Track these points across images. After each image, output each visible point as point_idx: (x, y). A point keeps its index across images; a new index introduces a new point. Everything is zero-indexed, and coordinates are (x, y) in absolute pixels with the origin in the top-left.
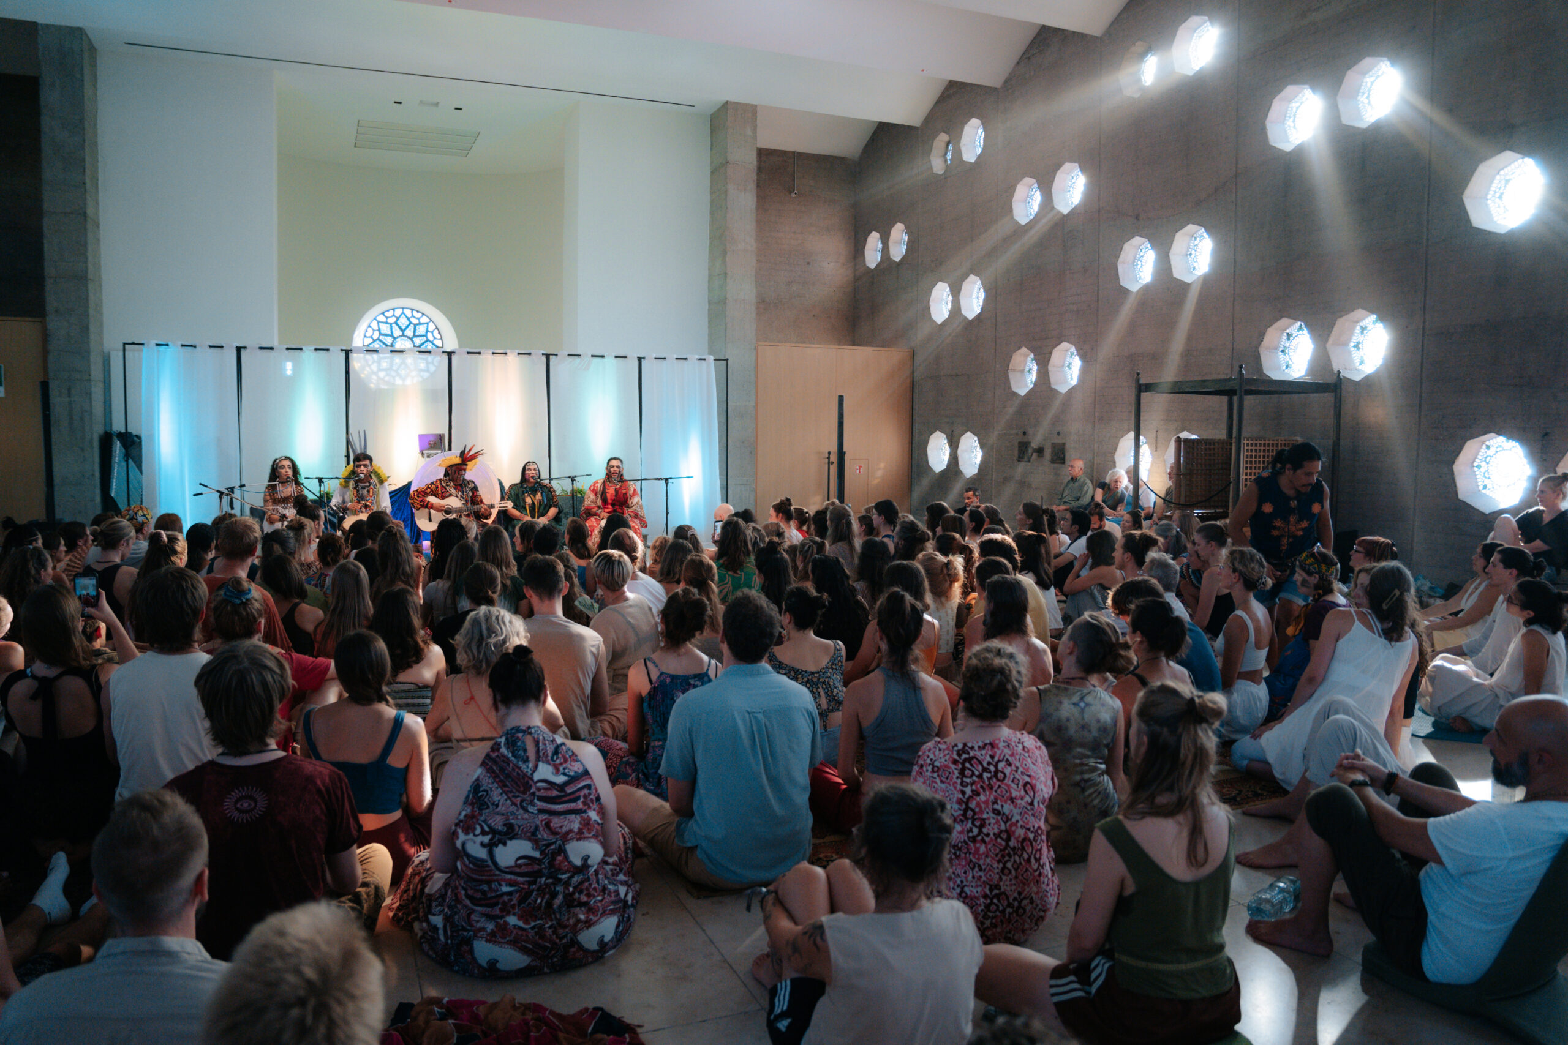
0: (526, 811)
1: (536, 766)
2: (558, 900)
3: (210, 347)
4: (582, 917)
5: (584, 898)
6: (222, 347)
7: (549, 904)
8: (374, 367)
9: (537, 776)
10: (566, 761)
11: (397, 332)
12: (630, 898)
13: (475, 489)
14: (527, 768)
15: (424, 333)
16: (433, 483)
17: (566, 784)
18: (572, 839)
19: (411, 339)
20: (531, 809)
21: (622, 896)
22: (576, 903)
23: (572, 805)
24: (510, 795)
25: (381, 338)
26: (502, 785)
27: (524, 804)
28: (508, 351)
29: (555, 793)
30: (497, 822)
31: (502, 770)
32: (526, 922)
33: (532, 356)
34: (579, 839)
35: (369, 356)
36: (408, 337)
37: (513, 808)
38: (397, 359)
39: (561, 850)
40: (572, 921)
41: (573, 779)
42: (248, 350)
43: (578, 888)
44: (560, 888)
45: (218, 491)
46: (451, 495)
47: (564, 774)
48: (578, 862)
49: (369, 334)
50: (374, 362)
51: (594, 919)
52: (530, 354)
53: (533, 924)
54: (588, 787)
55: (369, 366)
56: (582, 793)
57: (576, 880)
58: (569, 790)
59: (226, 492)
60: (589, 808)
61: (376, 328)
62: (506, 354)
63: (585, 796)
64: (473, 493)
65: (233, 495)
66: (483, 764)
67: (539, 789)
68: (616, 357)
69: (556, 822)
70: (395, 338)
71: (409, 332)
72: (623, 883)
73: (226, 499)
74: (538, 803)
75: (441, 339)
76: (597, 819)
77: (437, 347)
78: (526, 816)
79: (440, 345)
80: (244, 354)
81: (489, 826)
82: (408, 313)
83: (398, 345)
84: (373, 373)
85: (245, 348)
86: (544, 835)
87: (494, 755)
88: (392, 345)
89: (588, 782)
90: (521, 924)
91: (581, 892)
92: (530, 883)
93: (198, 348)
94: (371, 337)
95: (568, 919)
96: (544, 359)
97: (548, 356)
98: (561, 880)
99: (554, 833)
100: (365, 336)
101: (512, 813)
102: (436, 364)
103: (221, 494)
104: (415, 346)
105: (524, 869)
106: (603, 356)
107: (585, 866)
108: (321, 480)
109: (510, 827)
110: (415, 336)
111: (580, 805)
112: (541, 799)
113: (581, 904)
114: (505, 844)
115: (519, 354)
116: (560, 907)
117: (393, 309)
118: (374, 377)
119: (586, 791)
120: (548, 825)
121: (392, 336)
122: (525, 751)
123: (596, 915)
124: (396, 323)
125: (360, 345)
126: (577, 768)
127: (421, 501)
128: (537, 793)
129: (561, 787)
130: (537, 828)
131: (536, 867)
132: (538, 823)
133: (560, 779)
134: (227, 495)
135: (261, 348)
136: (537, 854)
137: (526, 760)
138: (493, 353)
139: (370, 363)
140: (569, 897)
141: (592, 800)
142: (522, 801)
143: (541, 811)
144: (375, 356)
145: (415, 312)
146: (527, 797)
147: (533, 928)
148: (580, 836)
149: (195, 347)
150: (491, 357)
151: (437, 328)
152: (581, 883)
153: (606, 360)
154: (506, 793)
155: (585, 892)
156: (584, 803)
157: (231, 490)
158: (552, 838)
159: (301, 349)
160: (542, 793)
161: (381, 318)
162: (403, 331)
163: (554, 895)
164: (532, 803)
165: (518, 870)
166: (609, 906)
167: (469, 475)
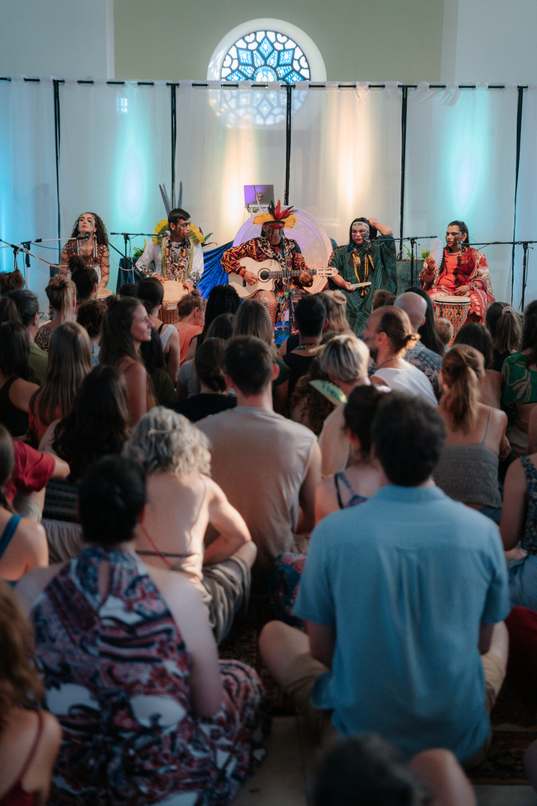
0: (85, 651)
1: (104, 600)
2: (115, 764)
3: (26, 80)
4: (144, 789)
5: (149, 765)
6: (38, 80)
7: (103, 767)
8: (233, 103)
9: (104, 612)
10: (144, 595)
11: (259, 61)
12: (230, 768)
13: (296, 250)
14: (93, 601)
15: (289, 62)
16: (247, 243)
17: (138, 625)
18: (139, 692)
19: (275, 69)
20: (92, 650)
21: (220, 764)
22: (137, 770)
23: (142, 652)
24: (70, 630)
25: (241, 68)
26: (63, 617)
27: (85, 644)
28: (357, 83)
29: (122, 634)
30: (52, 660)
31: (66, 598)
32: (76, 787)
33: (387, 89)
34: (148, 693)
35: (227, 92)
36: (271, 67)
37: (71, 646)
38: (258, 94)
39: (125, 705)
40: (131, 793)
41: (148, 620)
42: (66, 84)
43: (143, 753)
44: (118, 750)
45: (13, 246)
46: (267, 258)
47: (139, 613)
48: (146, 722)
49: (227, 64)
50: (232, 97)
51: (159, 793)
52: (383, 86)
53: (84, 790)
54: (168, 632)
55: (227, 102)
56: (158, 639)
57: (141, 741)
58: (141, 632)
59: (21, 247)
60: (166, 656)
61: (235, 56)
62: (354, 86)
63: (162, 643)
64: (294, 255)
65: (30, 252)
66: (48, 590)
67: (104, 627)
68: (490, 87)
69: (120, 669)
70: (256, 69)
71: (272, 61)
72: (224, 748)
73: (21, 256)
74: (100, 643)
75: (309, 68)
76: (178, 671)
77: (304, 79)
78: (85, 657)
79: (307, 76)
80: (62, 89)
81: (43, 664)
82: (271, 36)
83: (260, 78)
84: (231, 110)
85: (63, 81)
86: (105, 683)
87: (61, 580)
88: (253, 78)
89: (168, 625)
90: (68, 788)
91: (145, 757)
92: (84, 739)
93: (13, 82)
94: (230, 67)
95: (127, 790)
96: (400, 92)
97: (405, 88)
98: (122, 739)
99: (117, 681)
100: (223, 67)
101: (70, 652)
102: (302, 99)
103: (16, 248)
104: (278, 79)
105: (79, 721)
106: (473, 87)
107: (156, 728)
108: (126, 237)
109: (65, 667)
110: (278, 65)
111: (153, 652)
112: (105, 639)
113: (145, 773)
114: (58, 687)
115: (370, 86)
116: (116, 772)
117: (255, 33)
118: (232, 115)
119: (164, 637)
120: (110, 672)
121: (253, 65)
122: (95, 580)
123: (162, 788)
124: (257, 49)
125: (216, 77)
126: (156, 607)
127: (233, 265)
128: (102, 632)
129: (131, 628)
130: (96, 674)
131: (93, 721)
132: (98, 667)
133: (132, 618)
134: (22, 250)
135: (80, 82)
136: (95, 705)
137: (94, 592)
138: (340, 86)
139: (228, 98)
140: (128, 761)
141: (172, 649)
142: (83, 639)
143: (104, 654)
144: (234, 91)
145: (279, 36)
146: (89, 635)
147: (83, 795)
148: (150, 689)
149: (10, 80)
150: (336, 91)
151: (304, 55)
152: (149, 746)
153: (477, 91)
154: (65, 627)
155: (151, 758)
156: (160, 651)
157: (27, 245)
158: (113, 688)
159: (123, 83)
160: (107, 633)
161: (241, 44)
162: (265, 59)
163: (111, 756)
164: (94, 644)
165: (71, 721)
166: (184, 778)
167: (288, 233)
